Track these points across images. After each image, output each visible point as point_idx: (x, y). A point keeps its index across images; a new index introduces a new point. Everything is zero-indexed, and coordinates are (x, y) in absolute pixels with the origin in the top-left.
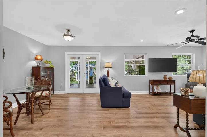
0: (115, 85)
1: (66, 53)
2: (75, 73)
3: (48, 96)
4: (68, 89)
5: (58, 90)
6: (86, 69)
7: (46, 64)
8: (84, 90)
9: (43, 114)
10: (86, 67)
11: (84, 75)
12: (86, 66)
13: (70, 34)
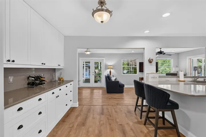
0: (115, 80)
1: (80, 59)
11: (93, 74)
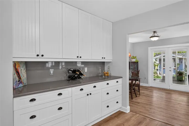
1: (149, 48)
2: (156, 67)
3: (139, 85)
4: (151, 83)
5: (142, 83)
6: (172, 60)
7: (132, 59)
8: (169, 86)
9: (136, 97)
10: (173, 59)
11: (170, 69)
12: (173, 56)
13: (156, 35)
